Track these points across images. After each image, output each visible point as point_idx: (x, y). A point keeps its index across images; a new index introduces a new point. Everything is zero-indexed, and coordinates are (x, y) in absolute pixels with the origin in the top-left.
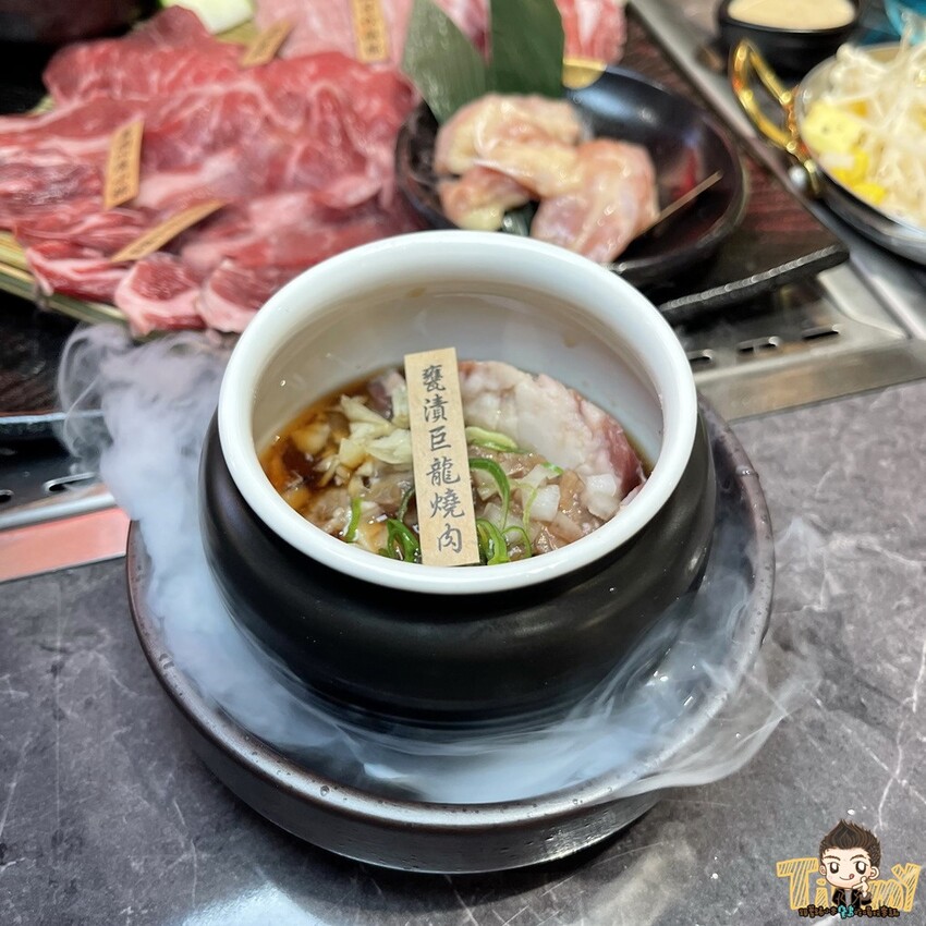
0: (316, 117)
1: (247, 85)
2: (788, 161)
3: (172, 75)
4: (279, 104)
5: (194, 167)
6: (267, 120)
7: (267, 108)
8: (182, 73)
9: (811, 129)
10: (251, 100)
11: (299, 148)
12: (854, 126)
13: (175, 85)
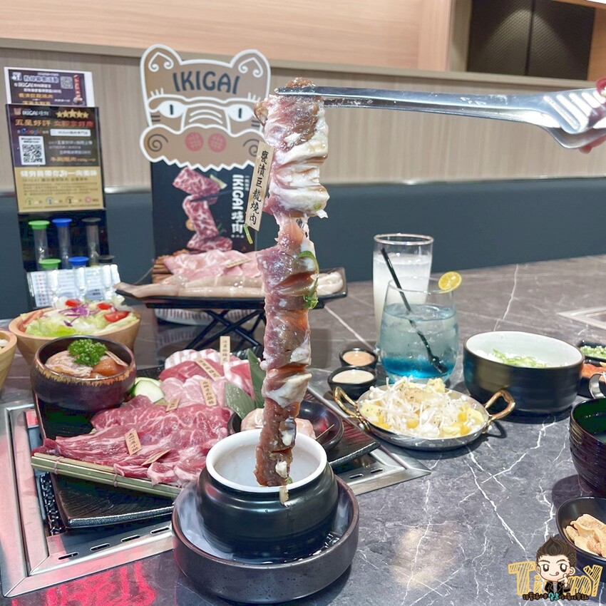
0: (198, 422)
1: (172, 415)
2: (358, 421)
3: (142, 416)
4: (183, 420)
5: (156, 442)
6: (180, 425)
7: (180, 422)
8: (145, 416)
9: (363, 411)
10: (174, 419)
11: (193, 432)
12: (377, 408)
13: (143, 420)
